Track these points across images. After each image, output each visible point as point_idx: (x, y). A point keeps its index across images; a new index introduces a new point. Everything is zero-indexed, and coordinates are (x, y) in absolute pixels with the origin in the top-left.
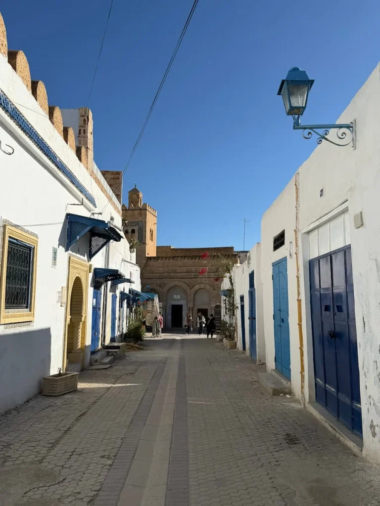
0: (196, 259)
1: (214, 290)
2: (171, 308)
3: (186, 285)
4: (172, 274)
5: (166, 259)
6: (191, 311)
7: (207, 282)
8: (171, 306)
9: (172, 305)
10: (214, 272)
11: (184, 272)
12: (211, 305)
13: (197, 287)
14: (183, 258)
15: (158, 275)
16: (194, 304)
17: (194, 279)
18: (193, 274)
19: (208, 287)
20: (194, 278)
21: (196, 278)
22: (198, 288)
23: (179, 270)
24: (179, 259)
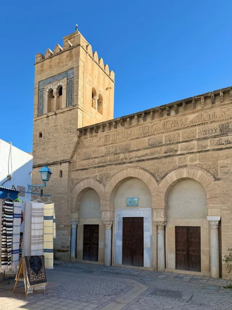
0: (169, 115)
1: (217, 179)
2: (121, 224)
3: (149, 175)
4: (122, 156)
5: (110, 127)
6: (161, 232)
7: (197, 162)
8: (122, 220)
9: (123, 218)
10: (215, 137)
11: (145, 149)
12: (209, 218)
13: (173, 176)
14: (141, 120)
15: (97, 160)
16: (166, 216)
17: (164, 160)
18: (164, 149)
19: (199, 173)
20: (166, 157)
21: (169, 156)
22: (175, 179)
23: (134, 145)
24: (134, 122)
